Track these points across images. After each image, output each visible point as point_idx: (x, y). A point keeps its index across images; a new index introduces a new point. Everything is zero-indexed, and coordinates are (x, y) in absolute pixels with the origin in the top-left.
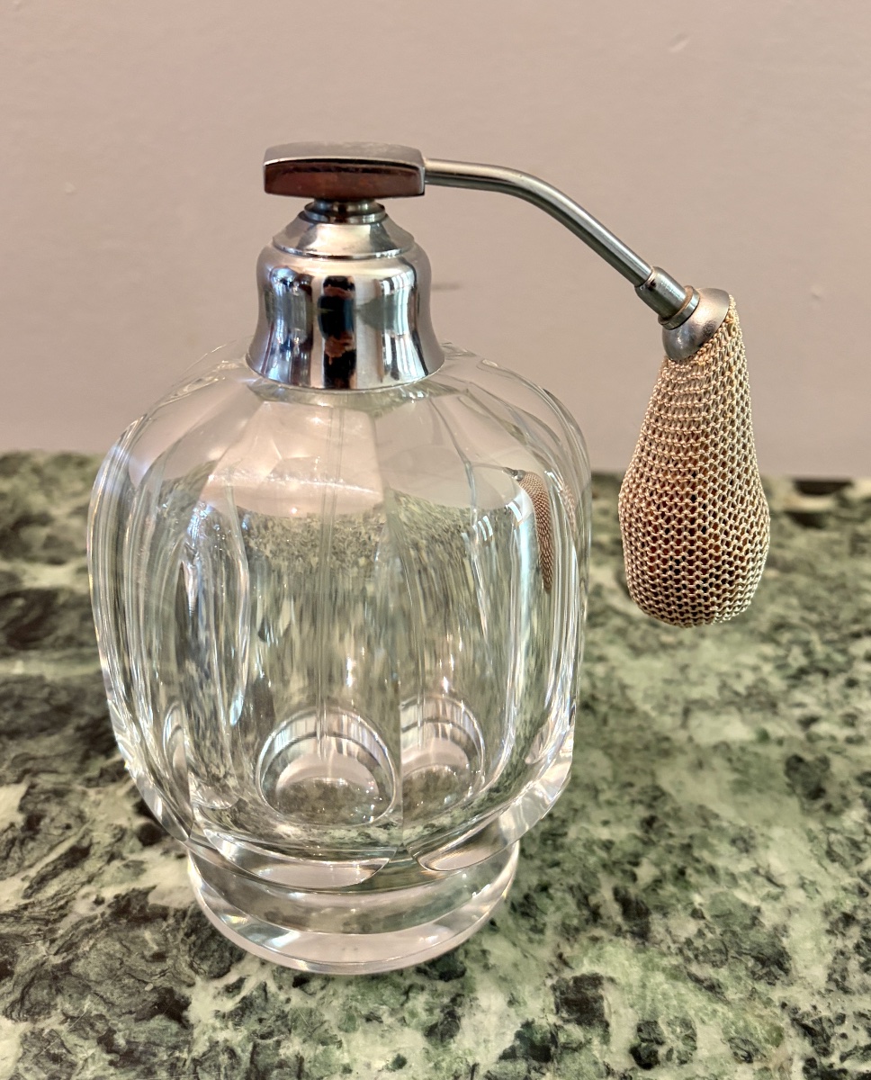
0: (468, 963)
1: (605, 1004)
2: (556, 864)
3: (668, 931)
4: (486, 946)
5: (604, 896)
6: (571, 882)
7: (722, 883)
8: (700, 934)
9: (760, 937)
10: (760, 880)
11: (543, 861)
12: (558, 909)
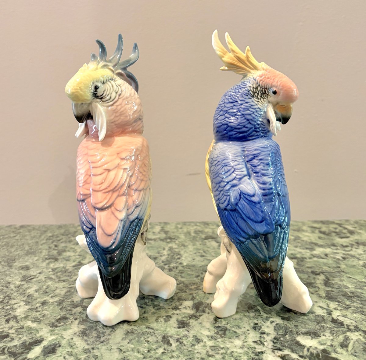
0: (213, 329)
1: (177, 324)
2: (189, 351)
3: (157, 338)
4: (209, 332)
5: (174, 345)
6: (185, 347)
7: (137, 349)
8: (148, 337)
9: (131, 337)
10: (124, 350)
11: (194, 352)
12: (189, 341)
